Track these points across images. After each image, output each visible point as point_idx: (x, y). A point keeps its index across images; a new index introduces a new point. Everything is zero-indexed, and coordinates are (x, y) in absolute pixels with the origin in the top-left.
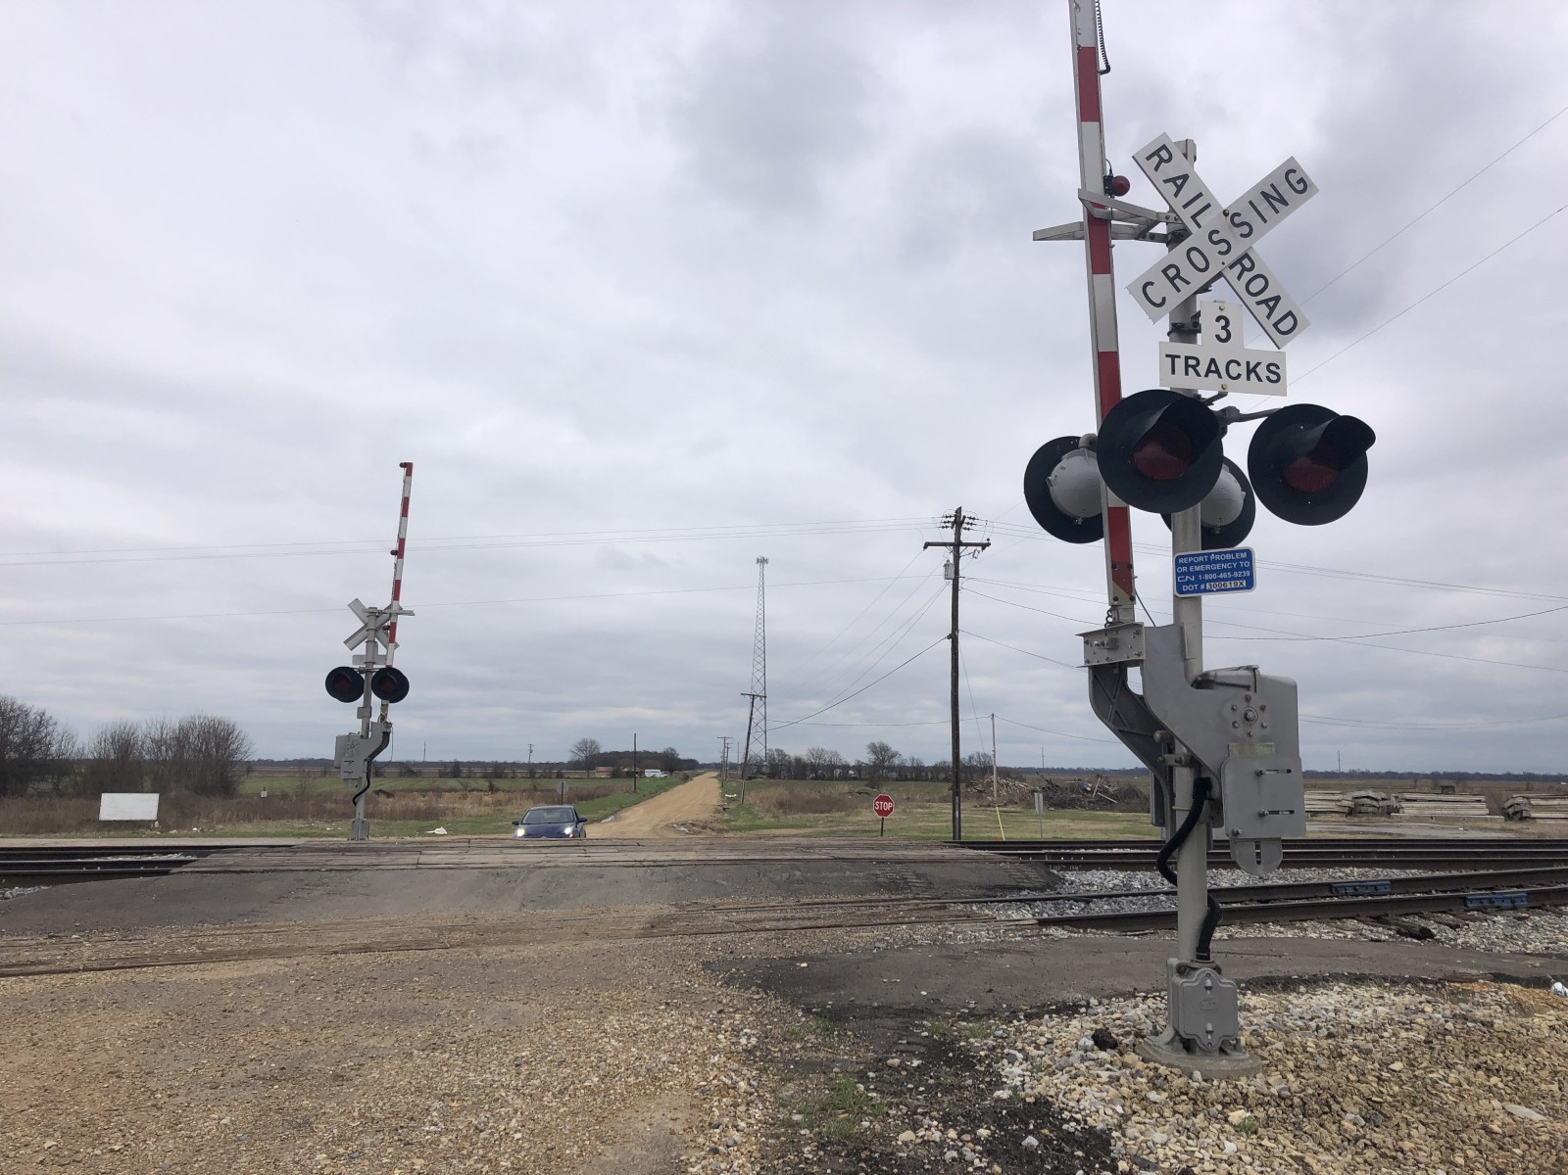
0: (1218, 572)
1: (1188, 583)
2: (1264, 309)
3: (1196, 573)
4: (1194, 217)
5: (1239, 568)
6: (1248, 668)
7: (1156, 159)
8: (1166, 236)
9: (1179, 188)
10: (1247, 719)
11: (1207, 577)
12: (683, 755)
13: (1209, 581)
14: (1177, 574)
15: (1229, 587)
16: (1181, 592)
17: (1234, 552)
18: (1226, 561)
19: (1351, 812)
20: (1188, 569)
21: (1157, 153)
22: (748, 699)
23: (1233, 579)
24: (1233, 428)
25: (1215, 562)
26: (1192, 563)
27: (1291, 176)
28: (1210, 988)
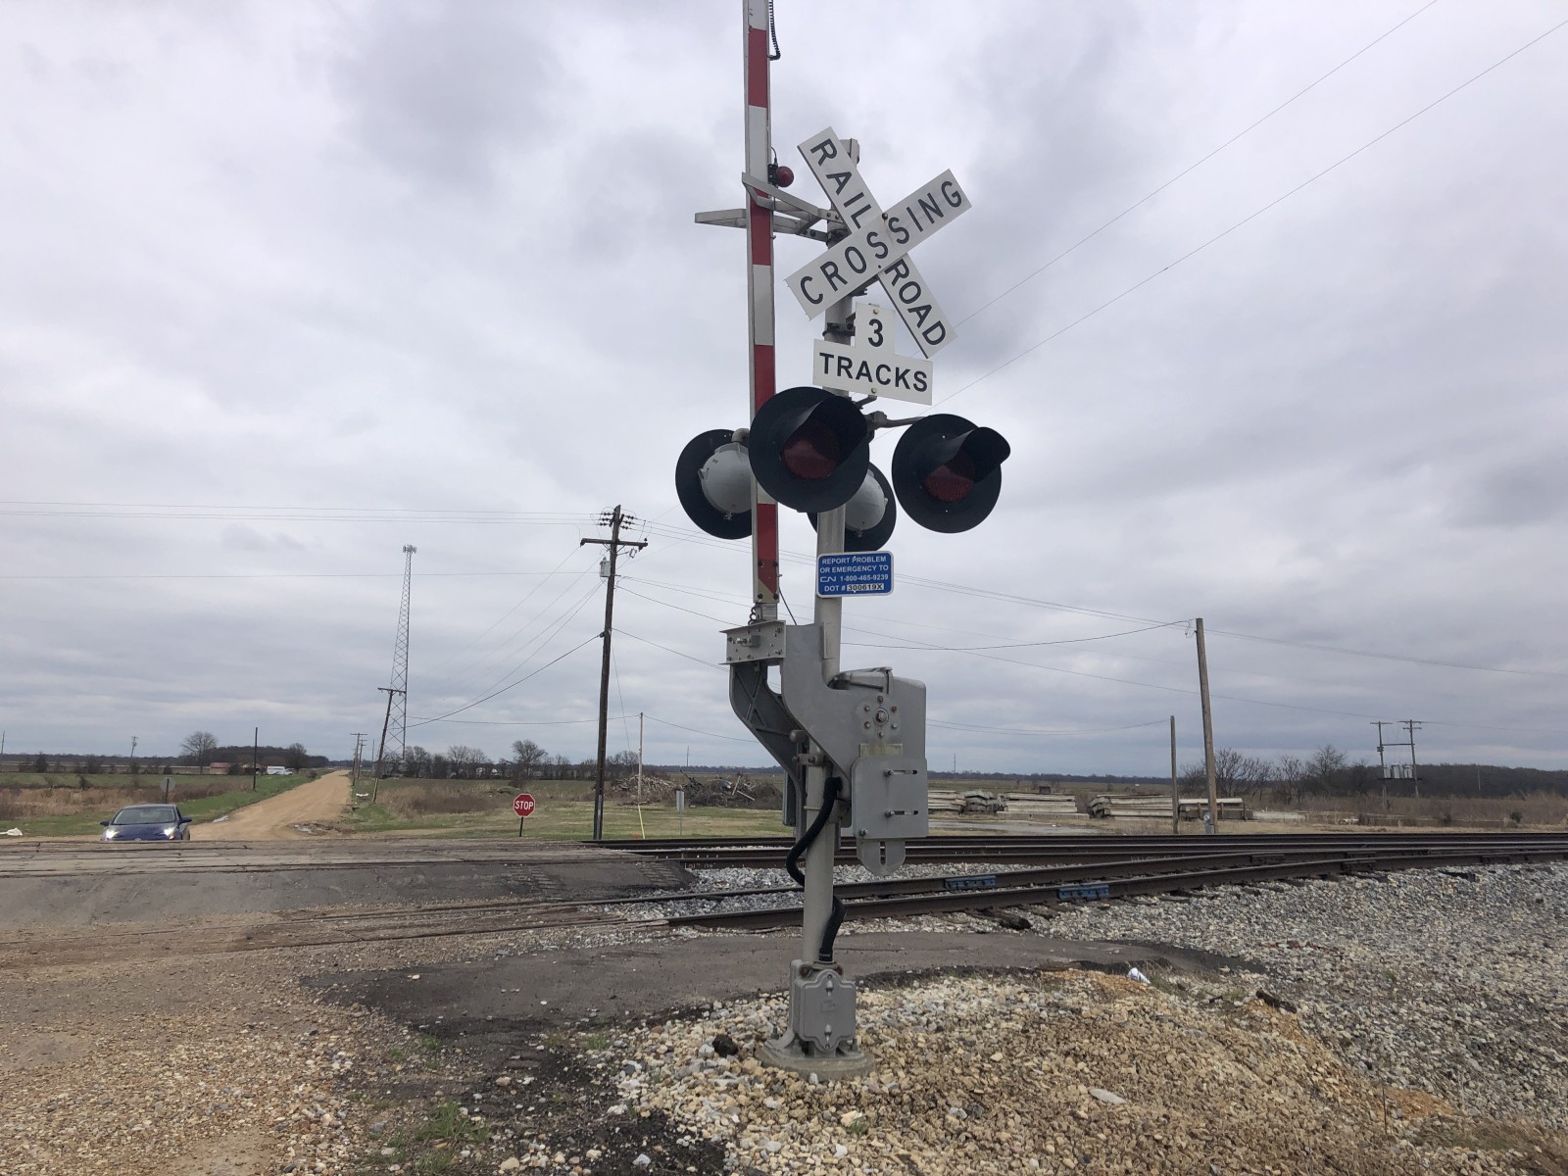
0: (858, 574)
1: (831, 583)
2: (914, 318)
3: (838, 575)
4: (854, 217)
5: (878, 571)
6: (882, 670)
7: (820, 153)
8: (826, 235)
9: (842, 185)
10: (879, 720)
11: (848, 578)
12: (311, 752)
13: (850, 582)
14: (820, 575)
15: (868, 589)
16: (823, 593)
17: (875, 556)
18: (866, 564)
19: (963, 810)
20: (831, 570)
21: (821, 146)
22: (387, 694)
23: (872, 581)
24: (879, 432)
25: (856, 564)
26: (835, 564)
27: (947, 188)
28: (830, 990)
